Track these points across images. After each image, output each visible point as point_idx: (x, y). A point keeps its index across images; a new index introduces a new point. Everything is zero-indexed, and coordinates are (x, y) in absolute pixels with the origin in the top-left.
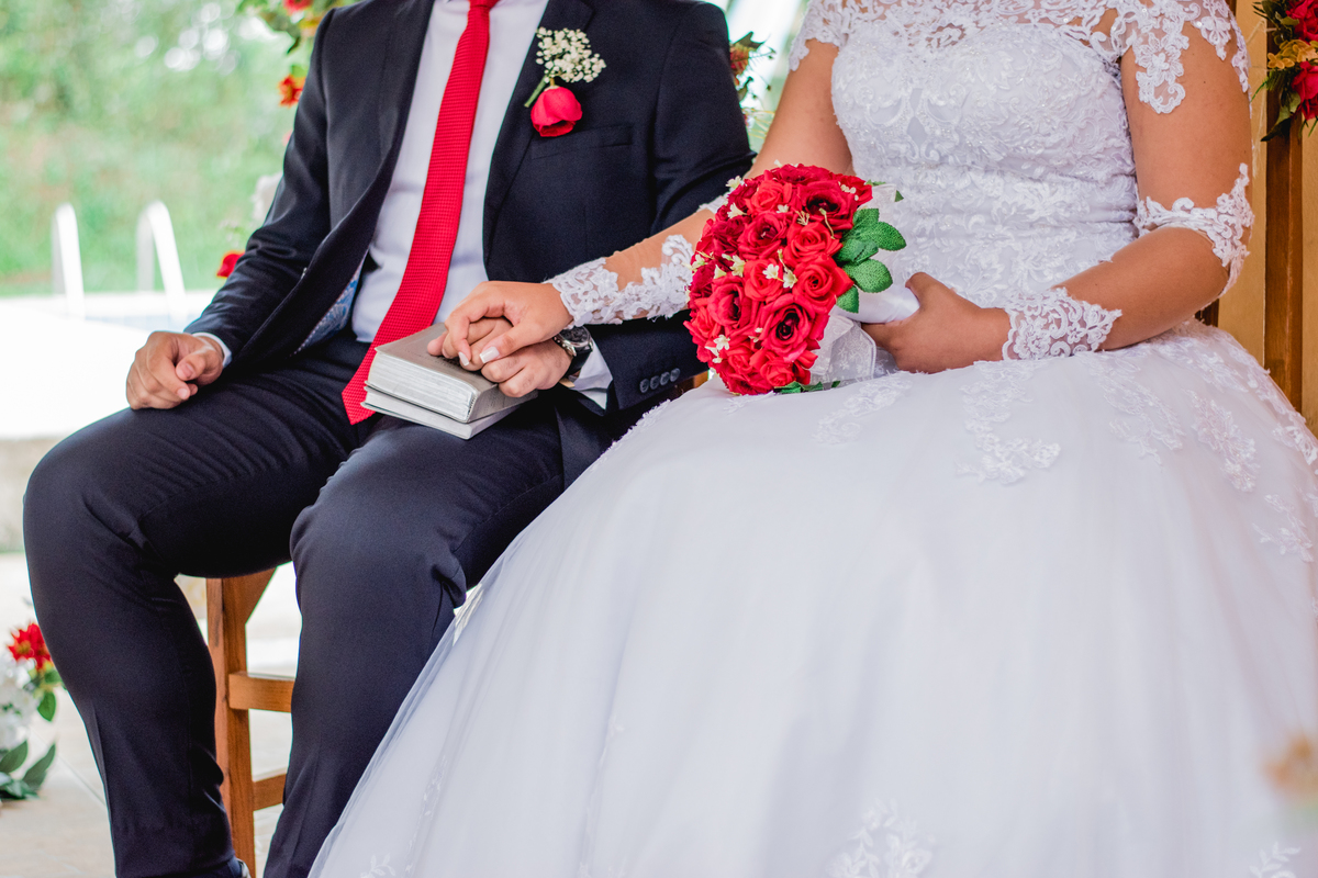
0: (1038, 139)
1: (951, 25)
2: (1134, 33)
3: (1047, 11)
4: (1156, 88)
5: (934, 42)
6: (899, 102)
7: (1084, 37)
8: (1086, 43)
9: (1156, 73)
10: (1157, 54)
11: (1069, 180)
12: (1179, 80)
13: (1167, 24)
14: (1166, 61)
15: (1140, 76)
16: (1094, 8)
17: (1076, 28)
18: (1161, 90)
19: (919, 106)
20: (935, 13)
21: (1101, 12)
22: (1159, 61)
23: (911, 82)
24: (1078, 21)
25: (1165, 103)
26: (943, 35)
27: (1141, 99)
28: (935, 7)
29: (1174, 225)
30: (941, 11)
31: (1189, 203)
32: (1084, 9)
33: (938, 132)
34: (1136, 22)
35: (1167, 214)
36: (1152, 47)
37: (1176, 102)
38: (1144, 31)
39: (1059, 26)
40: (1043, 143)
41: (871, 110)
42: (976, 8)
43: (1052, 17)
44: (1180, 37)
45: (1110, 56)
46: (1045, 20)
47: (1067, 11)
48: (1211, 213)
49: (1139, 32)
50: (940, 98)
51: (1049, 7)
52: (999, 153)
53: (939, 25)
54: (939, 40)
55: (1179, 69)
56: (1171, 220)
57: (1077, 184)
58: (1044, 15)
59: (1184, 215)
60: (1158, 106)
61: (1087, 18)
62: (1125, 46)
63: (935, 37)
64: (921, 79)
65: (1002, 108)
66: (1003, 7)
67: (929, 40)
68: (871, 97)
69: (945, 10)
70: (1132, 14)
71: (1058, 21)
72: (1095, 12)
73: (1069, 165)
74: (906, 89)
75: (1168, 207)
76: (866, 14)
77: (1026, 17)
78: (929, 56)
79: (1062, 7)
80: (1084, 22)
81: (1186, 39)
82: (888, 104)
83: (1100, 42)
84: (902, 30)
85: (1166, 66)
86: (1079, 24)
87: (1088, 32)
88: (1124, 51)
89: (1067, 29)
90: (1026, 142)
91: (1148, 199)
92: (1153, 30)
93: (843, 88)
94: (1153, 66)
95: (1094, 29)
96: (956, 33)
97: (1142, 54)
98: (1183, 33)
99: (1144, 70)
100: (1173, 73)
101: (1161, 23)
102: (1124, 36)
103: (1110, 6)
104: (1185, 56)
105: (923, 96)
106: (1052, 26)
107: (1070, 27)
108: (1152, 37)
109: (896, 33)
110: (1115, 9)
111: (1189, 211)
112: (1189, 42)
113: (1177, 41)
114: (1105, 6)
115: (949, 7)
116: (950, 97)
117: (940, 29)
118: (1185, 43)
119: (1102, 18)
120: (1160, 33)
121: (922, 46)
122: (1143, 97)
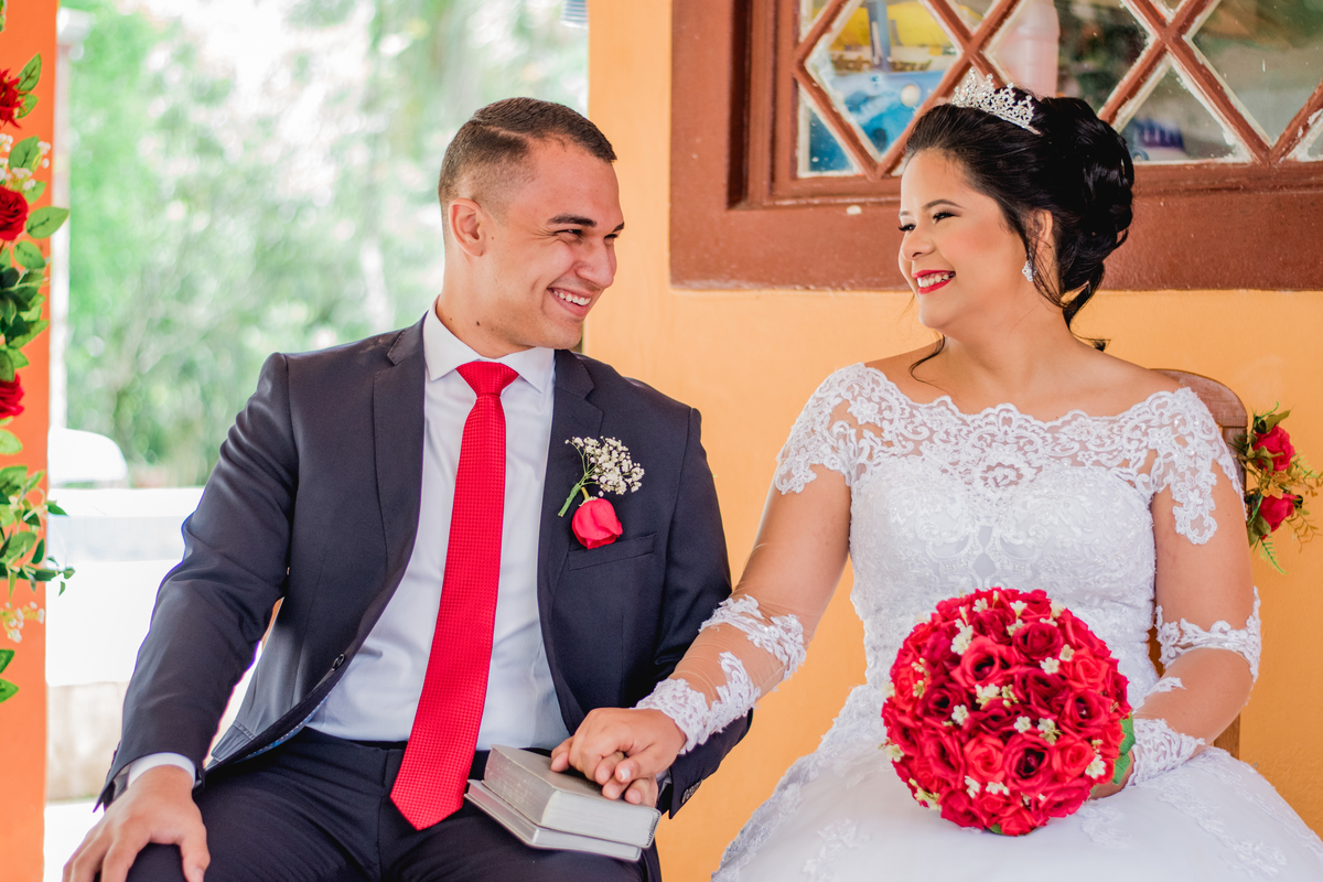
0: (1108, 574)
1: (1000, 465)
2: (1171, 472)
3: (1097, 453)
4: (1192, 521)
5: (990, 481)
6: (967, 538)
7: (1131, 478)
8: (1132, 483)
9: (1192, 508)
10: (1192, 490)
11: (1118, 605)
12: (1212, 514)
13: (1200, 462)
14: (1200, 497)
15: (1177, 511)
16: (1137, 450)
17: (1125, 470)
18: (1198, 523)
19: (990, 544)
20: (977, 452)
21: (1144, 454)
22: (1194, 497)
23: (978, 519)
24: (1126, 463)
25: (1201, 535)
26: (999, 473)
27: (1178, 531)
28: (974, 446)
29: (1210, 645)
30: (983, 451)
31: (1226, 627)
32: (1129, 451)
33: (1010, 568)
34: (1173, 462)
35: (1204, 636)
36: (1188, 484)
37: (1209, 535)
38: (1180, 470)
39: (1109, 469)
40: (1110, 578)
41: (934, 545)
42: (1020, 449)
43: (1103, 458)
44: (1210, 474)
45: (1148, 494)
46: (1097, 463)
47: (1115, 453)
48: (1243, 634)
49: (1176, 471)
50: (1015, 537)
51: (1097, 450)
52: (1070, 587)
53: (986, 464)
54: (995, 479)
55: (1211, 504)
56: (1210, 641)
57: (1125, 608)
58: (1095, 458)
59: (1221, 636)
60: (1194, 537)
61: (1134, 460)
62: (1163, 484)
63: (990, 475)
64: (988, 518)
65: (1086, 549)
66: (1048, 448)
67: (985, 479)
68: (936, 532)
69: (987, 449)
70: (1170, 454)
71: (1109, 464)
72: (1139, 454)
73: (1124, 596)
74: (974, 526)
75: (1207, 629)
76: (892, 448)
77: (1078, 459)
78: (990, 494)
79: (1109, 449)
80: (1131, 465)
81: (1214, 476)
82: (954, 539)
83: (1144, 483)
84: (949, 468)
85: (1200, 501)
86: (1127, 466)
87: (1135, 473)
88: (1162, 489)
89: (1116, 471)
90: (1097, 577)
91: (1183, 621)
92: (1189, 468)
93: (902, 522)
94: (1189, 502)
95: (1140, 471)
96: (1012, 475)
97: (1180, 490)
98: (1212, 471)
99: (1181, 505)
100: (1207, 507)
101: (1195, 462)
102: (1164, 475)
103: (1150, 447)
104: (1215, 491)
105: (994, 534)
106: (1103, 469)
107: (1120, 469)
108: (1188, 475)
109: (945, 471)
110: (1155, 450)
111: (1225, 633)
112: (1217, 478)
113: (1208, 478)
114: (1146, 447)
115: (990, 446)
116: (1028, 536)
117: (990, 468)
118: (1213, 480)
119: (1146, 459)
120: (1195, 471)
121: (979, 484)
122: (1179, 530)
